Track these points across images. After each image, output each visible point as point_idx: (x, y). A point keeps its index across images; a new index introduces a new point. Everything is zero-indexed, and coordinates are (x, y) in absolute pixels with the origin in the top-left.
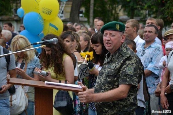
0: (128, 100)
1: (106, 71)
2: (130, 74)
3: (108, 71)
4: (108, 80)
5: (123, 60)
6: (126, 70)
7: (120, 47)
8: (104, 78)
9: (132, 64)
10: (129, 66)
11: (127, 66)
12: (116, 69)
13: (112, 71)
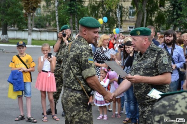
0: (165, 87)
1: (142, 66)
2: (167, 64)
3: (145, 65)
4: (147, 72)
5: (156, 54)
6: (162, 62)
7: (150, 46)
8: (142, 71)
9: (165, 56)
10: (164, 58)
11: (163, 58)
12: (152, 62)
13: (150, 64)
